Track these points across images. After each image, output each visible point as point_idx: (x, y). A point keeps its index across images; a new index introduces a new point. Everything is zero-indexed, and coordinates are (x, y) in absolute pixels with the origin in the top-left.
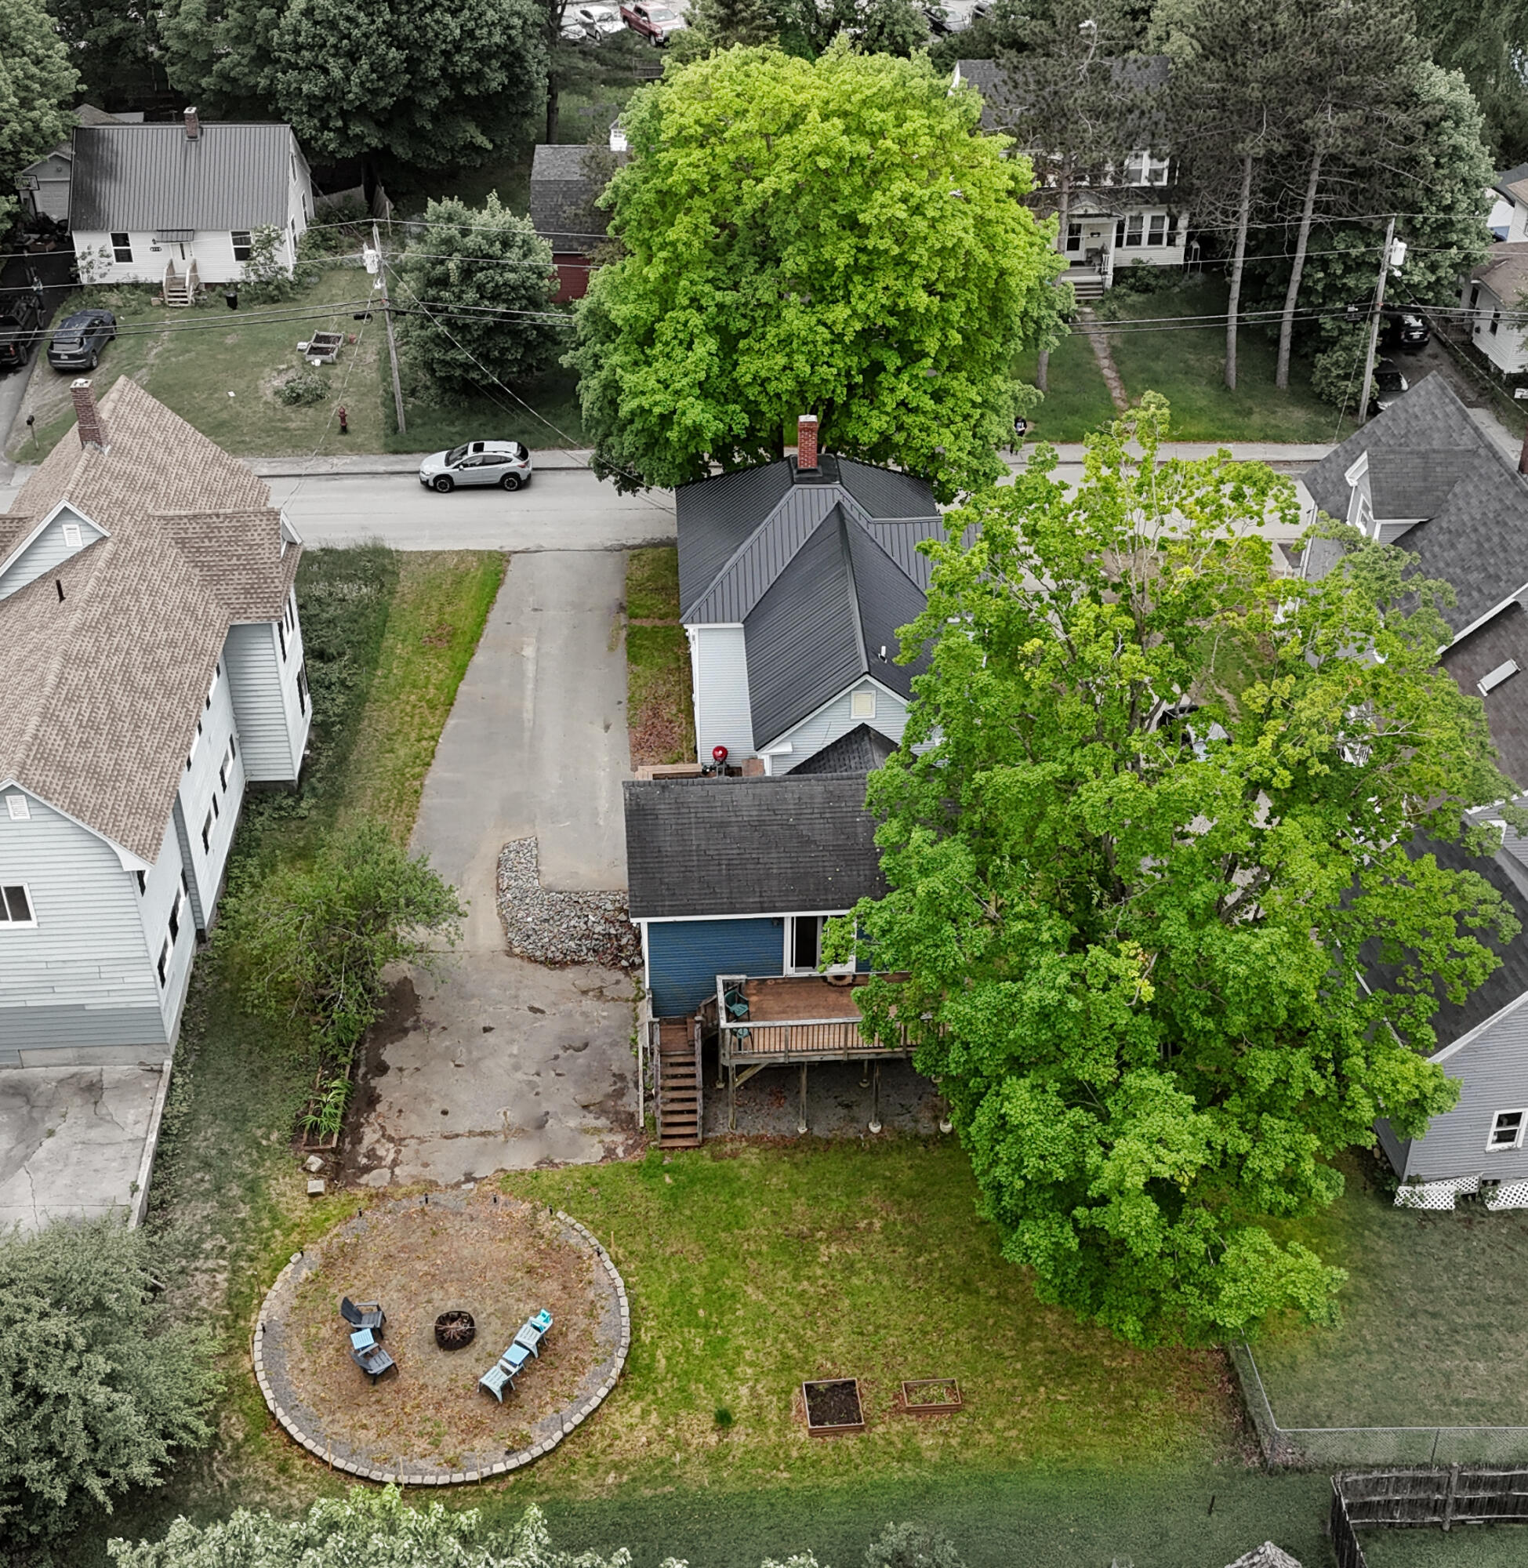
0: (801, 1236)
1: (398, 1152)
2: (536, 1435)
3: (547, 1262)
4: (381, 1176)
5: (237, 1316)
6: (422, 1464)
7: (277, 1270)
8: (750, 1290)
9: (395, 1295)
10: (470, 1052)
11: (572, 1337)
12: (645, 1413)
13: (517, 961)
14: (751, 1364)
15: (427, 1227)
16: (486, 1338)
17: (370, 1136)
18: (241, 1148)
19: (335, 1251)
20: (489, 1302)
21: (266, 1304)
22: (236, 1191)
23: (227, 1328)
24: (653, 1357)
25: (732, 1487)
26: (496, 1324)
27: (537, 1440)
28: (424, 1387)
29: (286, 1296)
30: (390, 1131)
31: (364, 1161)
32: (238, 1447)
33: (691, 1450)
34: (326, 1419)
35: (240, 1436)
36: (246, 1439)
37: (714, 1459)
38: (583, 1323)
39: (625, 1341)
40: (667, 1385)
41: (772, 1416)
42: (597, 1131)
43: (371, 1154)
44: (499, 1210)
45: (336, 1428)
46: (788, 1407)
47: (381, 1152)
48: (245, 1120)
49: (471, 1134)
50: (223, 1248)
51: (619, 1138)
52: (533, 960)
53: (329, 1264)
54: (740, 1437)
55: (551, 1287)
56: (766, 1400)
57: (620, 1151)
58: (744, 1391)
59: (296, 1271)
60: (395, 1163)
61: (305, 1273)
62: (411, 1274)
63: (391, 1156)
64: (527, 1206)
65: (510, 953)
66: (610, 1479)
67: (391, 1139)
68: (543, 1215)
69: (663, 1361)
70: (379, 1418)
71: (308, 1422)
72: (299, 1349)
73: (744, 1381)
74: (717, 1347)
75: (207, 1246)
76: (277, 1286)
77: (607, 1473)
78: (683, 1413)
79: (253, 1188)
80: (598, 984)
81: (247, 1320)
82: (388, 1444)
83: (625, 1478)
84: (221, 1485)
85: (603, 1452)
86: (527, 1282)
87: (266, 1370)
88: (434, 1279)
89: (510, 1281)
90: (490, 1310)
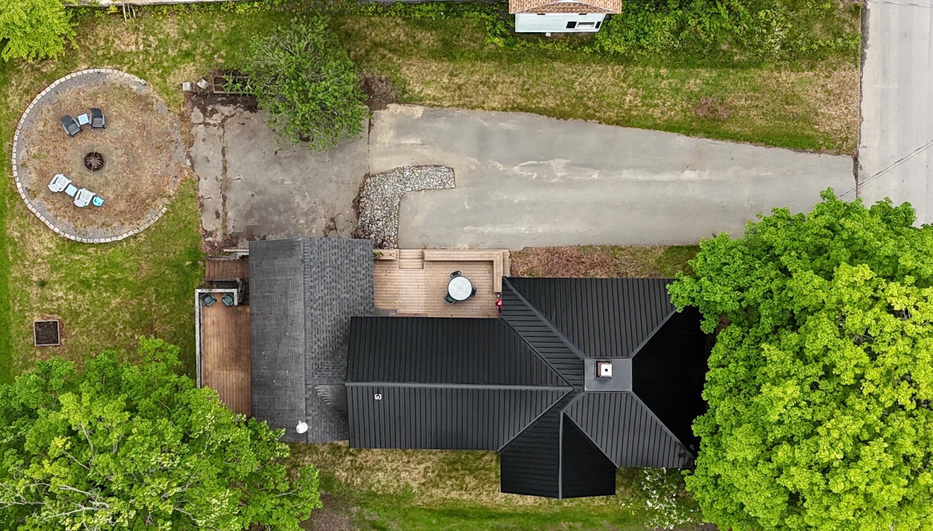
0: (152, 328)
1: (215, 125)
2: (36, 201)
3: (138, 204)
4: (199, 118)
5: (110, 59)
6: (23, 152)
7: (137, 74)
8: (118, 300)
9: (120, 132)
10: (286, 158)
11: (91, 216)
12: (49, 249)
13: (360, 181)
14: (75, 298)
15: (163, 144)
16: (92, 177)
17: (226, 110)
18: (212, 45)
19: (149, 100)
20: (114, 176)
21: (116, 71)
22: (185, 46)
23: (104, 55)
24: (81, 253)
25: (11, 287)
26: (101, 180)
27: (33, 202)
28: (66, 149)
29: (122, 80)
30: (229, 120)
31: (209, 108)
32: (38, 70)
33: (30, 269)
34: (50, 107)
35: (44, 70)
36: (42, 73)
37: (26, 279)
38: (100, 221)
39: (85, 240)
40: (65, 259)
41: (46, 306)
42: (225, 227)
43: (214, 111)
44: (171, 179)
45: (45, 112)
46: (51, 313)
47: (215, 116)
48: (231, 44)
49: (225, 162)
50: (150, 46)
51: (219, 238)
52: (361, 189)
53: (140, 98)
54: (34, 291)
55: (122, 205)
56: (55, 303)
57: (210, 239)
58: (60, 294)
59: (136, 83)
60: (207, 125)
61: (135, 88)
62: (133, 138)
63: (212, 122)
64: (172, 192)
65: (367, 176)
66: (16, 234)
67: (223, 121)
68: (166, 201)
69: (77, 258)
70: (50, 131)
71: (48, 99)
72: (91, 90)
73: (66, 295)
74: (86, 283)
75: (151, 38)
76: (127, 75)
77: (19, 232)
78: (49, 266)
79: (188, 54)
80: (339, 227)
81: (108, 64)
82: (35, 136)
83: (17, 240)
84: (19, 66)
85: (30, 231)
86: (125, 194)
87: (77, 77)
88: (129, 151)
89: (127, 186)
90: (109, 177)
